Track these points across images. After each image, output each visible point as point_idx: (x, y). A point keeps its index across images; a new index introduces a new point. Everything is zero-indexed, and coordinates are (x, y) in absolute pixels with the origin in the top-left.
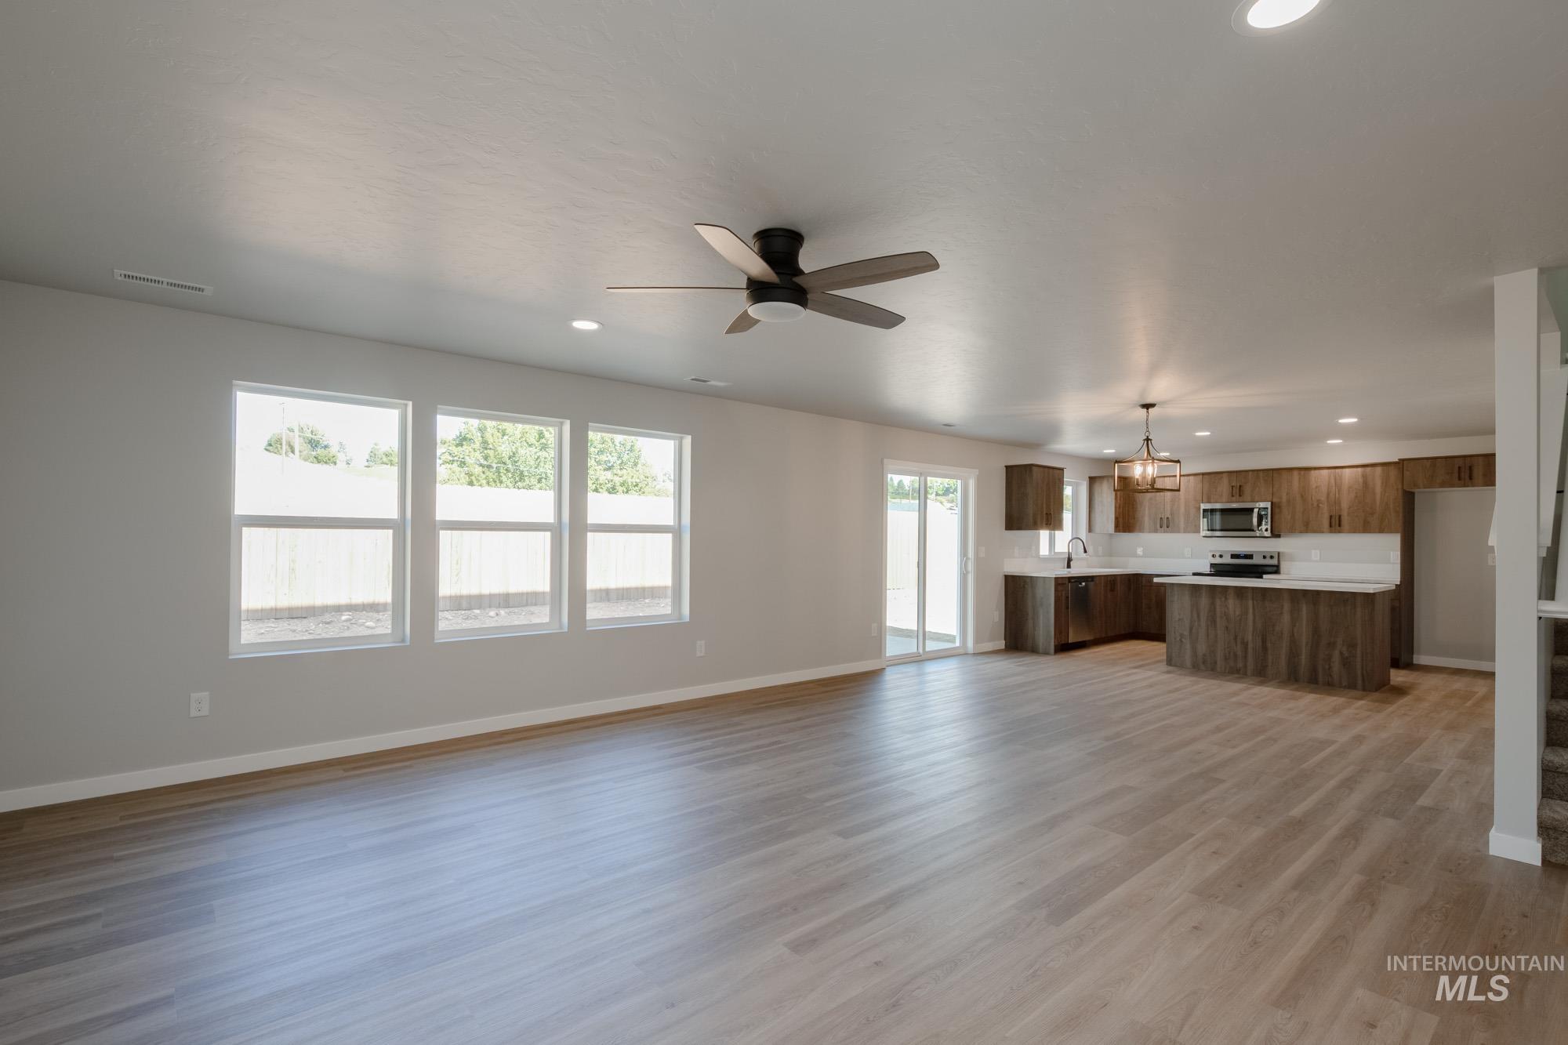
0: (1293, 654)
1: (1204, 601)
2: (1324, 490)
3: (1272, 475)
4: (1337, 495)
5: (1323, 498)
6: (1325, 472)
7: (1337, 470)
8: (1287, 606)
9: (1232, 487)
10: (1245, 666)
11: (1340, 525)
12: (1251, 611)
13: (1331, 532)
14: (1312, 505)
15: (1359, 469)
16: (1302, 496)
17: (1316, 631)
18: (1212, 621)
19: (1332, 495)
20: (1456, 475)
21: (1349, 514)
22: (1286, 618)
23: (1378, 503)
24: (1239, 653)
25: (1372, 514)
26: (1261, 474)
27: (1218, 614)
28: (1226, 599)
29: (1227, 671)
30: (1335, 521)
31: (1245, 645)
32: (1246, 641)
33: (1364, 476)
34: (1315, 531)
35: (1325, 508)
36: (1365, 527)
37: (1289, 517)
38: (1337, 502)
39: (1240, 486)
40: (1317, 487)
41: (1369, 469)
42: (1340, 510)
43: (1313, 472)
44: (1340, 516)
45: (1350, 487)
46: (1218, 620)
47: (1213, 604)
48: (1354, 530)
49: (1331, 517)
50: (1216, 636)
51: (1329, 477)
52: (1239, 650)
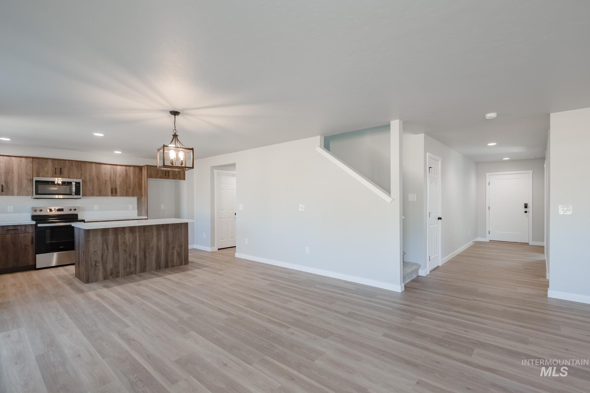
0: (158, 256)
1: (111, 237)
2: (108, 175)
3: (80, 164)
4: (114, 178)
5: (108, 179)
6: (109, 166)
7: (114, 166)
8: (155, 233)
9: (56, 168)
10: (135, 270)
11: (116, 193)
12: (138, 239)
13: (112, 196)
14: (103, 182)
15: (124, 167)
16: (97, 177)
17: (167, 243)
18: (116, 247)
19: (112, 178)
20: (164, 174)
21: (120, 188)
22: (155, 239)
23: (132, 183)
24: (132, 263)
25: (129, 188)
26: (74, 163)
27: (120, 243)
28: (124, 234)
29: (125, 275)
30: (114, 191)
31: (135, 257)
32: (135, 255)
33: (126, 171)
34: (104, 196)
35: (109, 184)
36: (127, 194)
37: (91, 188)
38: (115, 182)
39: (61, 168)
40: (105, 173)
41: (128, 167)
42: (116, 185)
43: (103, 165)
44: (116, 189)
45: (120, 175)
46: (120, 247)
47: (116, 239)
48: (122, 195)
49: (112, 189)
50: (119, 257)
51: (111, 169)
52: (132, 261)
